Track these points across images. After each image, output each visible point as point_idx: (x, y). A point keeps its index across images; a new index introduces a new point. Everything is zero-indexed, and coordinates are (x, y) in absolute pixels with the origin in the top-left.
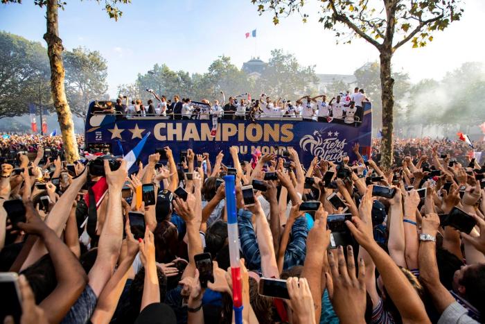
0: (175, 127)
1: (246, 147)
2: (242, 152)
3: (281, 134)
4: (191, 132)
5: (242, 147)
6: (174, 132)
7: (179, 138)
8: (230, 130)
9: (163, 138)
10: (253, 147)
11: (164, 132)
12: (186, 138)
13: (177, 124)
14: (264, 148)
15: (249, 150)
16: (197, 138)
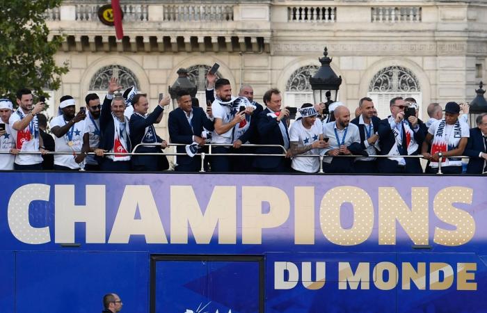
0: (80, 199)
1: (321, 267)
2: (307, 283)
3: (434, 222)
4: (138, 216)
5: (307, 266)
6: (80, 214)
7: (95, 236)
8: (266, 208)
9: (39, 236)
10: (344, 267)
11: (41, 214)
12: (120, 236)
13: (90, 189)
14: (381, 266)
15: (332, 273)
16: (155, 236)
